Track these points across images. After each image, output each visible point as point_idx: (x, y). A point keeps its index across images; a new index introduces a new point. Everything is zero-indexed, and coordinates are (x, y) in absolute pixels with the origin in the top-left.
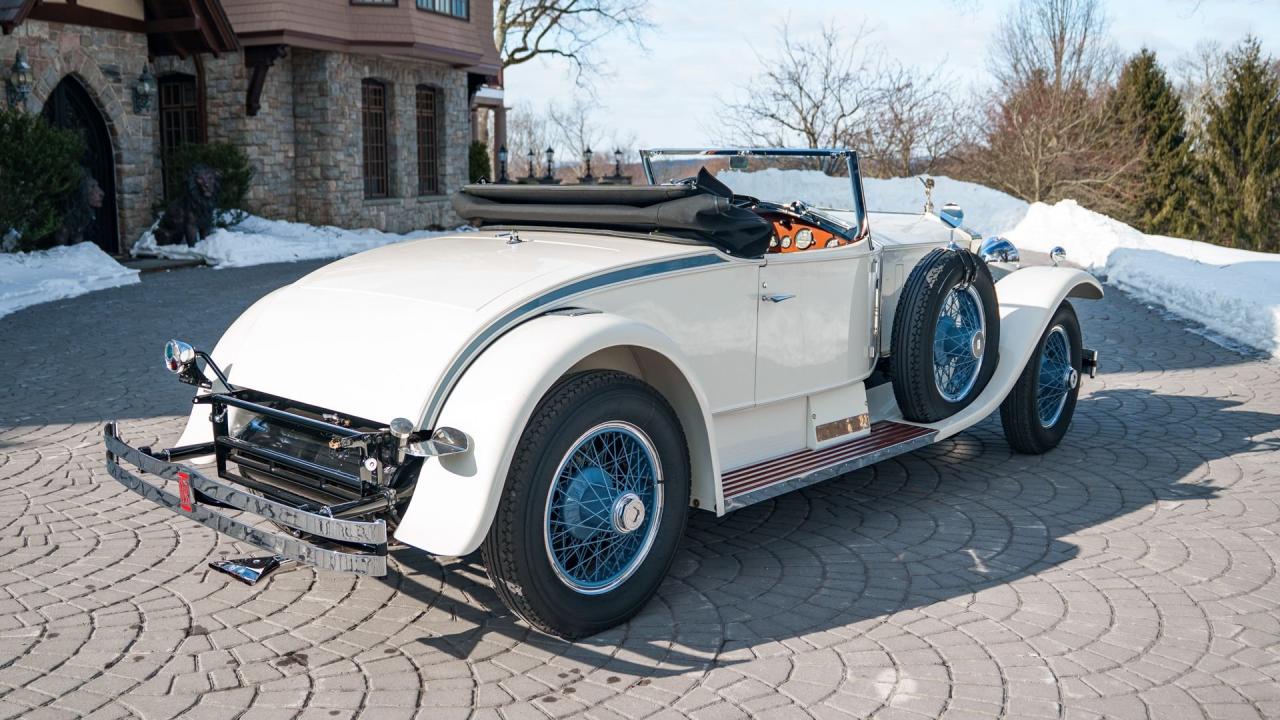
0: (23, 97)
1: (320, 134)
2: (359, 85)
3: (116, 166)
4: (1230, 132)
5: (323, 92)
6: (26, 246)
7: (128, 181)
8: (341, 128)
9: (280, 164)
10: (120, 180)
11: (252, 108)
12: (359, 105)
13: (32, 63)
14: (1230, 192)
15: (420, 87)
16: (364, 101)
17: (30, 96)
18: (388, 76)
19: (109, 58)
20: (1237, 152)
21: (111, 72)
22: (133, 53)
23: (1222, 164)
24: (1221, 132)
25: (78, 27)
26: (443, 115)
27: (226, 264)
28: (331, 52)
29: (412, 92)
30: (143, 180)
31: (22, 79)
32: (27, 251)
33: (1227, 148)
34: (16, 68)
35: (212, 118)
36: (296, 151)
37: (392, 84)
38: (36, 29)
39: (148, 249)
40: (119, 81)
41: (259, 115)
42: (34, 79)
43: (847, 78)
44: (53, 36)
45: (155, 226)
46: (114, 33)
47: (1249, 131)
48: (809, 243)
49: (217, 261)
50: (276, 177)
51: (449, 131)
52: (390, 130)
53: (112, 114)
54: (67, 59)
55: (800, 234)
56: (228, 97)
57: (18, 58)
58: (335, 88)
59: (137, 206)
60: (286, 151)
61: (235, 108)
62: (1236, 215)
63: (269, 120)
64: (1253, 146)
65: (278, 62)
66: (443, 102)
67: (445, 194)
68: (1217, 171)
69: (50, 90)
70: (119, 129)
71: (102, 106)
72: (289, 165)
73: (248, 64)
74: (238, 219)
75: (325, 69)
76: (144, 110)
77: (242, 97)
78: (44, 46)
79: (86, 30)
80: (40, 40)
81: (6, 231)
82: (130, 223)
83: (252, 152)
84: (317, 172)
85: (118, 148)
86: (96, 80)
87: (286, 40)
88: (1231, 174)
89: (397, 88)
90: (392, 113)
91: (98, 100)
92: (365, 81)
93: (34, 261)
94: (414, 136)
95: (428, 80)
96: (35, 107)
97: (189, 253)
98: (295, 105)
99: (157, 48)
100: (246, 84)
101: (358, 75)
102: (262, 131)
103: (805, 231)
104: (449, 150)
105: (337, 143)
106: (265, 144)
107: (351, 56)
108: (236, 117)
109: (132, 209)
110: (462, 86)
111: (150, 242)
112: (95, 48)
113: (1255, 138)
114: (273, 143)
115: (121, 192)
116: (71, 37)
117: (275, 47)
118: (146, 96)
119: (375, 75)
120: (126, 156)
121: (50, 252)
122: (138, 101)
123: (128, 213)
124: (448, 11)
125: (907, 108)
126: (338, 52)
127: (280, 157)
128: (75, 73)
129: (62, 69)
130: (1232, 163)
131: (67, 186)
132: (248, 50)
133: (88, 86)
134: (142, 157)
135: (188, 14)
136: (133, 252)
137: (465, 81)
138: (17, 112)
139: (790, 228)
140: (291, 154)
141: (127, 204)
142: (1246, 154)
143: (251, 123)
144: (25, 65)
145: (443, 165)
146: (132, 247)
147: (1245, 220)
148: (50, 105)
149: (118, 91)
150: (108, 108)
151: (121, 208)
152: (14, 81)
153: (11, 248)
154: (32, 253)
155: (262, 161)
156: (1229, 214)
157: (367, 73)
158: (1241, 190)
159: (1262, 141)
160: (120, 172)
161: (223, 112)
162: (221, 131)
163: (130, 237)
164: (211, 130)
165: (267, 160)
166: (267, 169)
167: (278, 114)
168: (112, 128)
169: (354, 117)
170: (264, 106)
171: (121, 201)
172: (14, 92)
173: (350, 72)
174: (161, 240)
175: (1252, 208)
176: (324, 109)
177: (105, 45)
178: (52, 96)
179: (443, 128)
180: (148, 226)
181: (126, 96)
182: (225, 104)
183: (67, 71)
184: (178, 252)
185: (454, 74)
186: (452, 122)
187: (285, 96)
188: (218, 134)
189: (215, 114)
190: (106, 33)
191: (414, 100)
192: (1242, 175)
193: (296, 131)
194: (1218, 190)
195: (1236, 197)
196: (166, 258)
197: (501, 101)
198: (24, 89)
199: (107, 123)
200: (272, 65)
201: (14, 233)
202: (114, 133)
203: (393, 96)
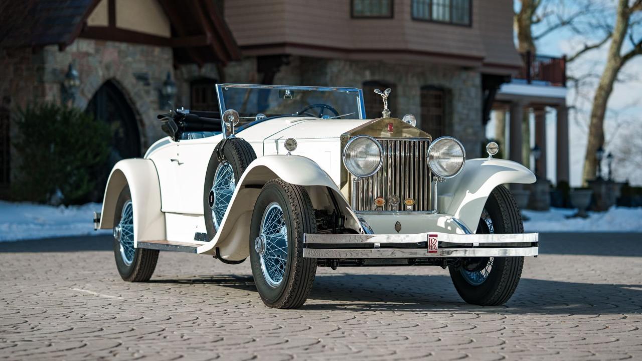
0: (72, 96)
2: (360, 87)
6: (68, 202)
13: (81, 71)
15: (425, 88)
17: (78, 95)
19: (141, 66)
21: (142, 78)
22: (162, 62)
25: (117, 44)
26: (451, 113)
28: (331, 60)
29: (416, 92)
31: (72, 83)
32: (67, 206)
34: (69, 75)
38: (85, 46)
40: (148, 84)
42: (81, 82)
44: (97, 51)
51: (457, 128)
53: (142, 110)
54: (108, 67)
57: (70, 68)
65: (283, 68)
66: (451, 102)
69: (93, 91)
70: (147, 122)
71: (134, 103)
73: (259, 70)
75: (326, 74)
76: (167, 106)
78: (91, 59)
79: (123, 46)
80: (87, 54)
81: (53, 192)
85: (145, 136)
86: (129, 84)
87: (288, 50)
91: (131, 99)
92: (366, 83)
93: (70, 213)
95: (435, 81)
96: (81, 103)
99: (180, 59)
101: (358, 78)
107: (352, 62)
110: (474, 86)
112: (130, 59)
116: (112, 51)
117: (280, 56)
118: (169, 97)
121: (84, 208)
122: (163, 101)
124: (447, 18)
126: (339, 59)
128: (114, 78)
129: (103, 75)
132: (260, 59)
133: (123, 88)
135: (201, 33)
137: (478, 81)
138: (66, 107)
144: (75, 73)
148: (94, 102)
149: (148, 92)
150: (138, 105)
152: (66, 84)
153: (56, 204)
154: (70, 207)
157: (368, 77)
168: (141, 121)
172: (66, 92)
173: (351, 76)
177: (138, 57)
178: (95, 96)
179: (451, 126)
181: (153, 96)
183: (107, 77)
185: (464, 75)
186: (461, 120)
190: (139, 48)
191: (418, 100)
197: (563, 99)
198: (73, 90)
199: (138, 117)
200: (279, 71)
201: (59, 194)
202: (143, 125)
203: (395, 96)
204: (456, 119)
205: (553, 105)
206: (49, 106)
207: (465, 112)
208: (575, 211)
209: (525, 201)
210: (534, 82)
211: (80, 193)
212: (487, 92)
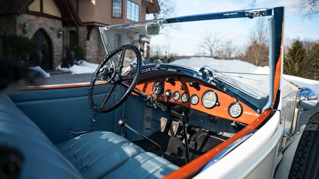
3: (53, 50)
4: (293, 54)
7: (55, 53)
9: (95, 51)
10: (54, 53)
11: (88, 39)
12: (113, 39)
14: (292, 66)
17: (29, 32)
18: (120, 34)
19: (52, 25)
20: (294, 58)
21: (52, 29)
22: (58, 25)
23: (291, 60)
24: (291, 54)
25: (43, 18)
27: (74, 73)
30: (60, 53)
31: (26, 28)
33: (292, 57)
34: (25, 26)
36: (99, 49)
38: (32, 17)
39: (59, 69)
40: (54, 31)
41: (90, 40)
42: (30, 28)
43: (219, 40)
44: (36, 19)
45: (61, 64)
46: (53, 20)
47: (297, 54)
48: (214, 103)
49: (73, 72)
50: (93, 54)
53: (52, 38)
54: (40, 25)
55: (207, 95)
56: (83, 36)
57: (25, 23)
59: (58, 59)
60: (96, 49)
61: (85, 39)
62: (293, 70)
63: (92, 42)
64: (298, 57)
68: (290, 62)
69: (35, 31)
70: (54, 41)
71: (49, 36)
72: (97, 51)
73: (88, 29)
74: (81, 63)
76: (60, 38)
77: (86, 36)
78: (34, 21)
79: (46, 19)
80: (32, 20)
82: (56, 63)
83: (88, 48)
84: (103, 53)
85: (53, 46)
86: (48, 30)
87: (96, 24)
88: (293, 63)
89: (122, 37)
91: (48, 35)
96: (30, 36)
97: (67, 70)
98: (99, 39)
99: (65, 24)
100: (87, 33)
101: (113, 33)
102: (91, 44)
103: (211, 93)
106: (91, 47)
108: (85, 41)
109: (56, 59)
110: (138, 37)
111: (59, 67)
112: (48, 23)
113: (298, 55)
114: (93, 47)
115: (54, 56)
116: (41, 20)
117: (93, 25)
119: (118, 33)
120: (55, 48)
122: (59, 36)
123: (55, 60)
125: (230, 47)
127: (95, 50)
128: (42, 28)
129: (39, 27)
130: (293, 61)
132: (88, 26)
133: (46, 31)
134: (60, 48)
135: (70, 16)
136: (56, 69)
139: (198, 89)
140: (98, 49)
141: (55, 58)
142: (296, 59)
143: (88, 42)
144: (27, 25)
146: (56, 68)
147: (295, 71)
148: (35, 35)
149: (54, 33)
150: (51, 36)
151: (54, 59)
152: (24, 29)
155: (90, 51)
156: (292, 70)
158: (294, 66)
159: (300, 56)
160: (54, 51)
161: (82, 40)
163: (55, 66)
164: (79, 43)
165: (92, 50)
166: (91, 52)
167: (95, 40)
168: (52, 41)
169: (112, 42)
170: (91, 38)
171: (54, 57)
172: (24, 31)
174: (62, 67)
175: (297, 69)
177: (51, 22)
178: (36, 33)
180: (60, 63)
181: (56, 34)
182: (82, 38)
184: (65, 69)
185: (136, 34)
187: (97, 37)
188: (81, 44)
189: (81, 40)
190: (51, 20)
192: (295, 63)
193: (99, 45)
194: (290, 65)
195: (293, 67)
196: (63, 71)
198: (26, 30)
200: (93, 29)
203: (122, 38)
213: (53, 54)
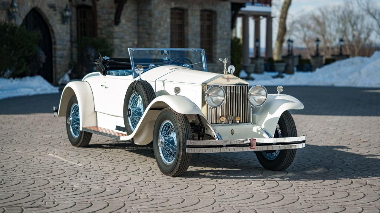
0: (14, 17)
1: (149, 34)
2: (169, 11)
3: (54, 46)
5: (151, 15)
6: (14, 76)
7: (59, 53)
8: (159, 31)
10: (55, 52)
11: (117, 22)
12: (169, 20)
13: (18, 3)
15: (203, 11)
16: (172, 18)
17: (17, 16)
18: (184, 6)
19: (51, 0)
21: (52, 7)
26: (216, 24)
29: (198, 13)
30: (65, 53)
31: (14, 10)
32: (14, 78)
34: (12, 6)
35: (100, 26)
36: (139, 42)
37: (187, 10)
40: (55, 10)
41: (120, 25)
42: (19, 10)
45: (70, 72)
51: (219, 32)
52: (186, 32)
53: (52, 24)
54: (33, 1)
56: (106, 17)
57: (13, 1)
58: (156, 13)
59: (62, 63)
60: (133, 42)
61: (110, 22)
63: (126, 27)
66: (216, 18)
67: (215, 63)
69: (25, 14)
70: (55, 31)
71: (48, 21)
73: (116, 2)
75: (151, 4)
76: (66, 23)
77: (112, 17)
81: (6, 70)
82: (59, 70)
83: (117, 42)
85: (54, 38)
86: (46, 10)
89: (190, 12)
90: (187, 24)
91: (46, 18)
92: (172, 9)
93: (16, 82)
94: (199, 35)
95: (207, 7)
96: (19, 21)
98: (138, 20)
100: (114, 11)
101: (168, 6)
102: (122, 32)
104: (218, 41)
105: (157, 38)
106: (123, 38)
108: (110, 26)
109: (60, 64)
110: (228, 9)
111: (67, 78)
115: (55, 57)
118: (67, 17)
119: (178, 6)
120: (58, 42)
121: (24, 79)
122: (64, 19)
123: (58, 66)
127: (130, 44)
128: (37, 7)
129: (31, 5)
131: (31, 54)
133: (42, 12)
134: (65, 43)
137: (229, 6)
138: (11, 23)
140: (136, 43)
141: (58, 62)
143: (116, 29)
144: (15, 4)
145: (215, 49)
146: (59, 80)
148: (26, 20)
149: (55, 15)
150: (50, 22)
151: (55, 64)
152: (11, 10)
153: (7, 77)
154: (16, 79)
157: (173, 5)
160: (55, 49)
161: (104, 23)
162: (103, 32)
163: (58, 76)
164: (99, 31)
165: (124, 45)
166: (123, 49)
167: (129, 24)
168: (52, 30)
169: (166, 26)
170: (123, 21)
171: (55, 61)
172: (10, 15)
173: (164, 5)
176: (150, 23)
178: (26, 17)
179: (216, 31)
180: (66, 72)
181: (58, 17)
182: (105, 20)
183: (33, 6)
186: (221, 28)
187: (134, 16)
188: (102, 34)
189: (101, 24)
191: (199, 17)
193: (139, 32)
197: (270, 13)
198: (15, 14)
199: (50, 28)
200: (126, 2)
201: (9, 71)
202: (53, 32)
203: (187, 16)
204: (218, 27)
205: (264, 16)
206: (3, 24)
207: (223, 23)
208: (277, 74)
209: (252, 69)
210: (256, 4)
211: (22, 71)
212: (234, 12)
213: (54, 55)
